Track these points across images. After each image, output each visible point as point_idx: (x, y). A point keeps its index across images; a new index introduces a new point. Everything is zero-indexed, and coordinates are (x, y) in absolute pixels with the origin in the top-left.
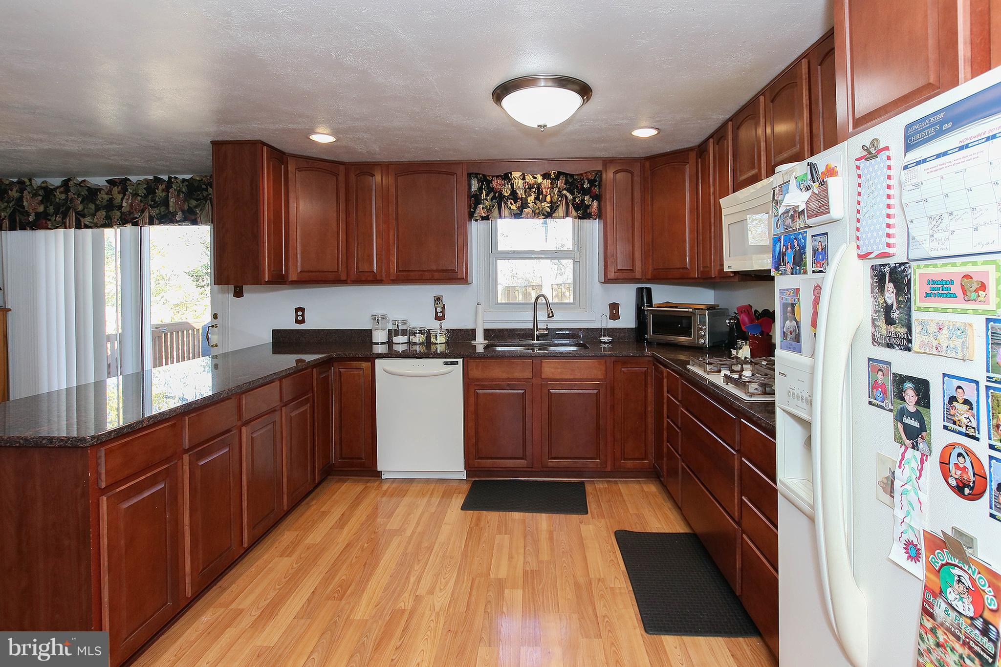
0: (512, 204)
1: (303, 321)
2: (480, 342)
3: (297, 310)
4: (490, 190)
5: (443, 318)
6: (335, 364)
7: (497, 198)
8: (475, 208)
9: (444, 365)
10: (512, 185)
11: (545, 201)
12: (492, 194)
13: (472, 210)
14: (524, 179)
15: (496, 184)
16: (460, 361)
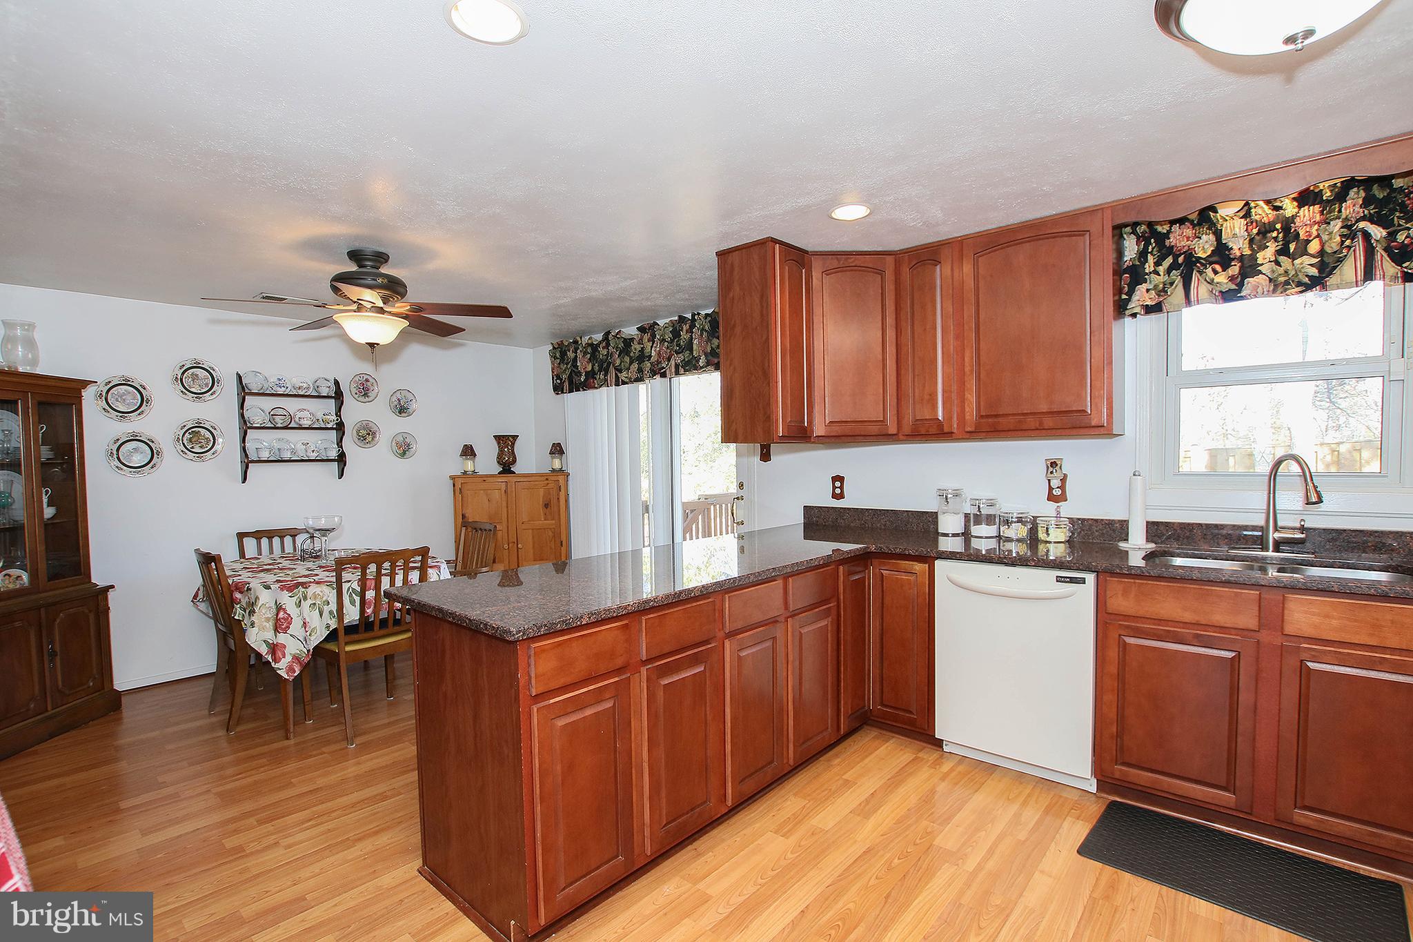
0: (1216, 272)
1: (840, 496)
2: (1137, 546)
3: (835, 479)
4: (1165, 251)
5: (1062, 498)
6: (875, 562)
7: (1180, 265)
8: (1131, 293)
9: (1057, 581)
10: (1218, 234)
11: (1305, 252)
12: (1170, 260)
13: (1124, 297)
14: (1247, 215)
15: (1179, 238)
16: (1090, 578)
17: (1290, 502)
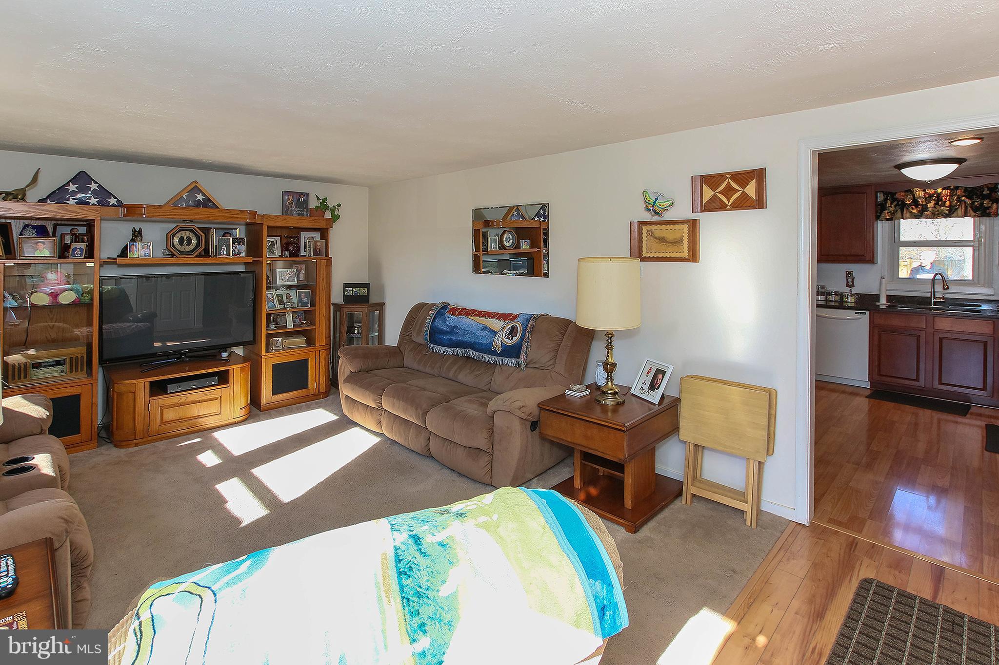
0: (913, 209)
4: (894, 200)
5: (852, 286)
7: (900, 205)
8: (881, 213)
9: (855, 314)
10: (914, 196)
11: (944, 205)
12: (895, 203)
13: (878, 214)
14: (925, 191)
15: (899, 196)
16: (868, 313)
17: (939, 288)
